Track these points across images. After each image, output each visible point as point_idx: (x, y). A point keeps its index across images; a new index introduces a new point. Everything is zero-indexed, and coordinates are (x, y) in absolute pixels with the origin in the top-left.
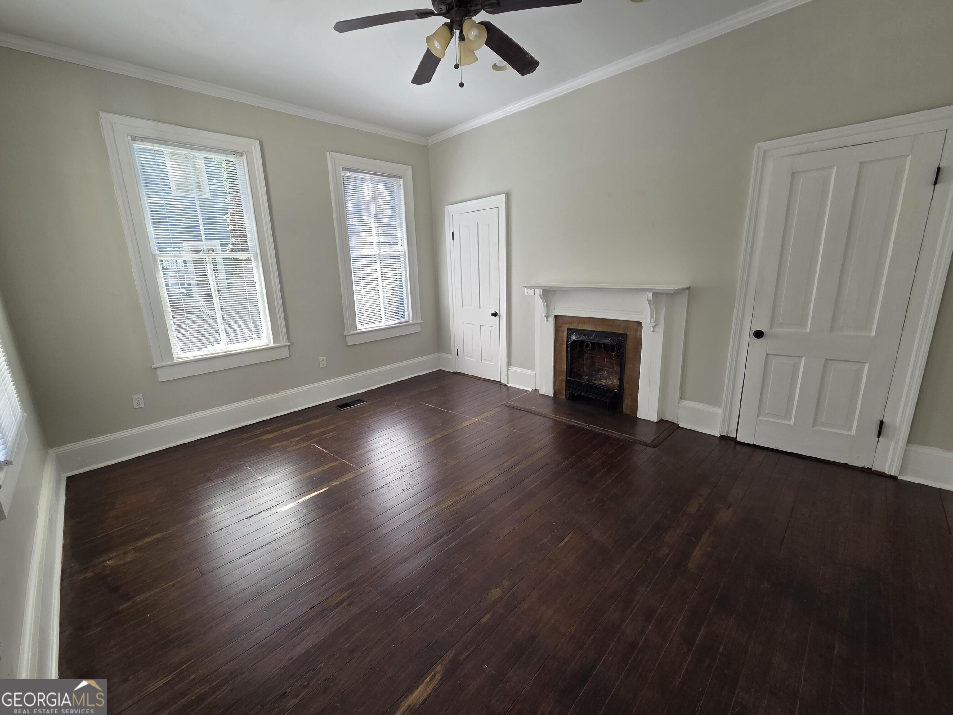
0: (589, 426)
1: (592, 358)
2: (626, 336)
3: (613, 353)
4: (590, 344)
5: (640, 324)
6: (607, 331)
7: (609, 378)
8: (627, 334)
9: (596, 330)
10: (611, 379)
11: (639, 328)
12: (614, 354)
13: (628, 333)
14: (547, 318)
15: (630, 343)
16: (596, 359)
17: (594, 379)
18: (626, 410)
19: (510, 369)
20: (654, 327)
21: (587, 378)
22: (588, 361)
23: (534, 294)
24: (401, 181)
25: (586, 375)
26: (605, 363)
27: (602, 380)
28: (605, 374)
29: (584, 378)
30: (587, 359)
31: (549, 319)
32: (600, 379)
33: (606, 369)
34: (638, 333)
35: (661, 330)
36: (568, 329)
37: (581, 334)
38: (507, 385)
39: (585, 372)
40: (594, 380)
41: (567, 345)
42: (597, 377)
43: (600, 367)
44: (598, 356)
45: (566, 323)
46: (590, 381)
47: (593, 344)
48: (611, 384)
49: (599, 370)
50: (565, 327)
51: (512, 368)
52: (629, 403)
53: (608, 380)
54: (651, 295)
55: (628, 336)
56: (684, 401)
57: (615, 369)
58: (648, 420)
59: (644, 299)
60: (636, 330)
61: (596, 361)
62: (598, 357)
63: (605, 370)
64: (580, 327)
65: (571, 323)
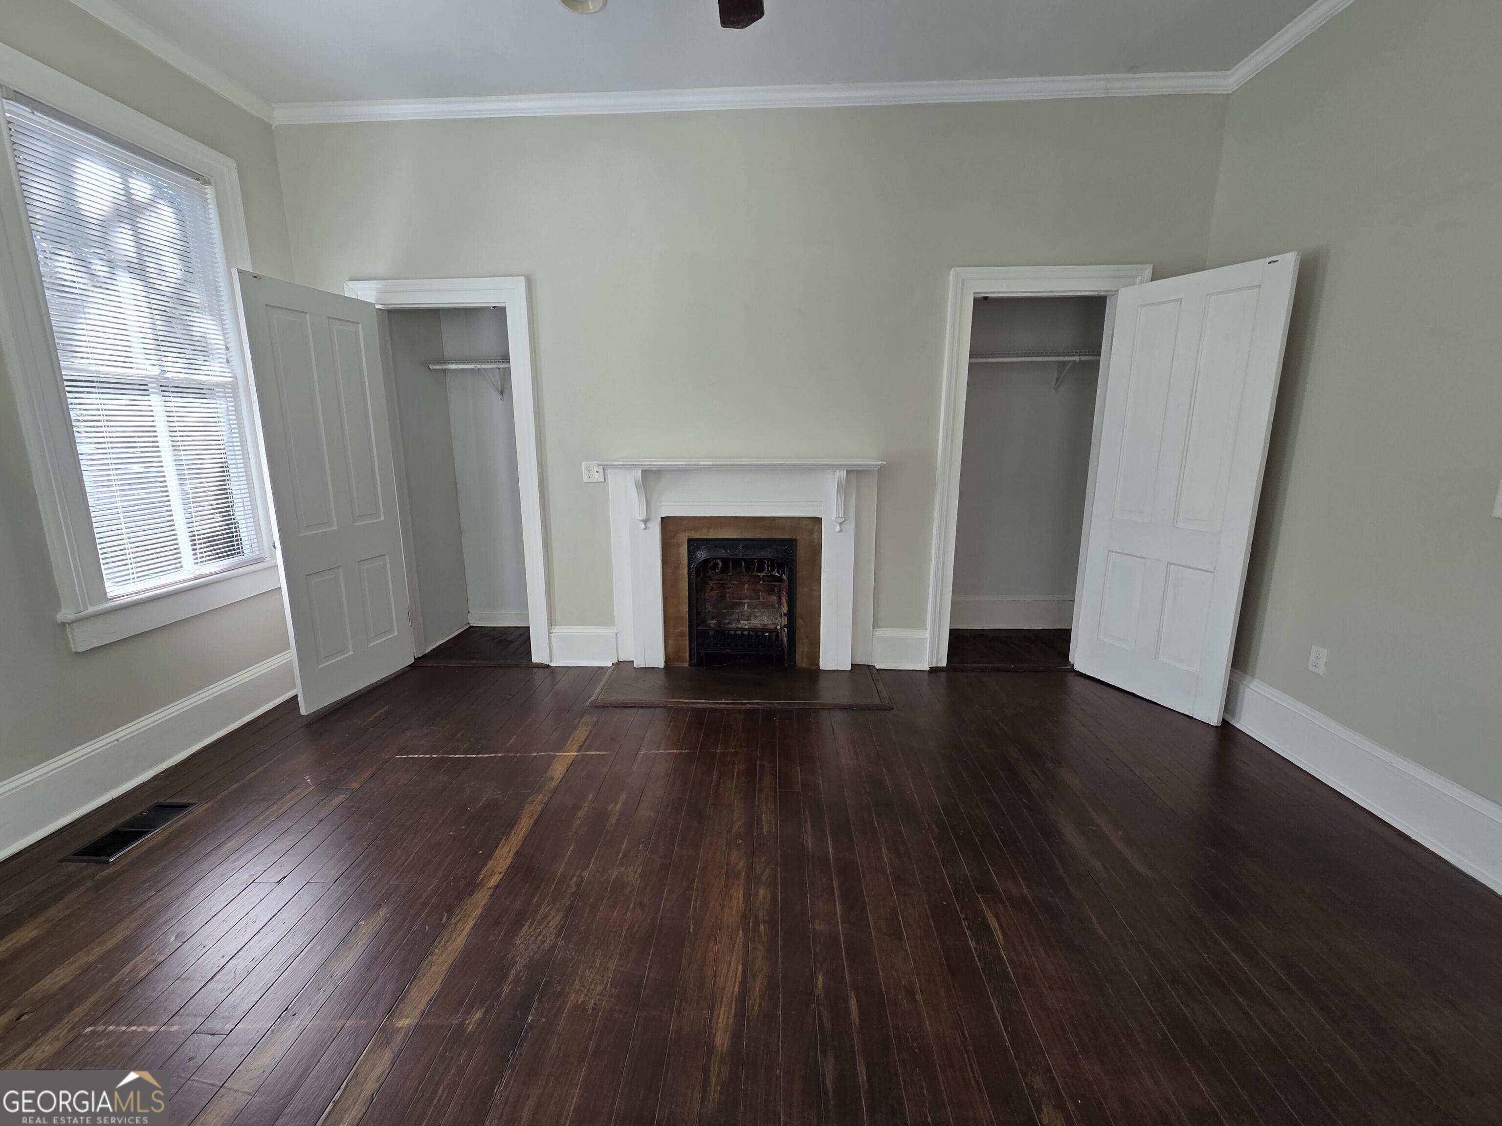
0: (777, 703)
1: (722, 587)
2: (796, 542)
3: (761, 572)
4: (720, 564)
5: (818, 521)
6: (763, 537)
7: (755, 616)
8: (796, 539)
9: (743, 537)
10: (758, 617)
11: (816, 528)
12: (761, 575)
13: (798, 538)
14: (645, 524)
15: (802, 553)
16: (729, 588)
17: (727, 621)
18: (801, 661)
19: (554, 631)
20: (841, 524)
21: (714, 622)
22: (714, 593)
23: (605, 481)
24: (209, 190)
25: (713, 618)
26: (745, 592)
27: (742, 622)
28: (747, 611)
29: (709, 624)
30: (712, 589)
31: (649, 525)
32: (738, 620)
33: (745, 601)
34: (816, 535)
35: (850, 527)
36: (690, 541)
37: (716, 547)
38: (551, 664)
39: (709, 612)
40: (729, 623)
41: (689, 568)
42: (733, 617)
43: (735, 600)
44: (733, 582)
45: (684, 531)
46: (722, 626)
47: (725, 561)
48: (759, 625)
49: (734, 605)
50: (683, 538)
51: (557, 630)
52: (806, 650)
53: (752, 618)
54: (843, 474)
55: (798, 542)
56: (878, 629)
57: (761, 599)
58: (837, 670)
59: (832, 481)
60: (811, 532)
61: (728, 590)
62: (733, 584)
63: (745, 603)
64: (712, 535)
65: (695, 529)
